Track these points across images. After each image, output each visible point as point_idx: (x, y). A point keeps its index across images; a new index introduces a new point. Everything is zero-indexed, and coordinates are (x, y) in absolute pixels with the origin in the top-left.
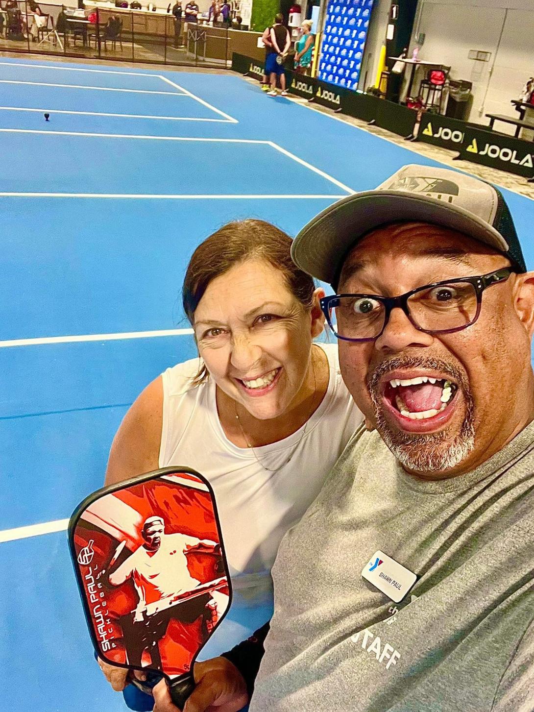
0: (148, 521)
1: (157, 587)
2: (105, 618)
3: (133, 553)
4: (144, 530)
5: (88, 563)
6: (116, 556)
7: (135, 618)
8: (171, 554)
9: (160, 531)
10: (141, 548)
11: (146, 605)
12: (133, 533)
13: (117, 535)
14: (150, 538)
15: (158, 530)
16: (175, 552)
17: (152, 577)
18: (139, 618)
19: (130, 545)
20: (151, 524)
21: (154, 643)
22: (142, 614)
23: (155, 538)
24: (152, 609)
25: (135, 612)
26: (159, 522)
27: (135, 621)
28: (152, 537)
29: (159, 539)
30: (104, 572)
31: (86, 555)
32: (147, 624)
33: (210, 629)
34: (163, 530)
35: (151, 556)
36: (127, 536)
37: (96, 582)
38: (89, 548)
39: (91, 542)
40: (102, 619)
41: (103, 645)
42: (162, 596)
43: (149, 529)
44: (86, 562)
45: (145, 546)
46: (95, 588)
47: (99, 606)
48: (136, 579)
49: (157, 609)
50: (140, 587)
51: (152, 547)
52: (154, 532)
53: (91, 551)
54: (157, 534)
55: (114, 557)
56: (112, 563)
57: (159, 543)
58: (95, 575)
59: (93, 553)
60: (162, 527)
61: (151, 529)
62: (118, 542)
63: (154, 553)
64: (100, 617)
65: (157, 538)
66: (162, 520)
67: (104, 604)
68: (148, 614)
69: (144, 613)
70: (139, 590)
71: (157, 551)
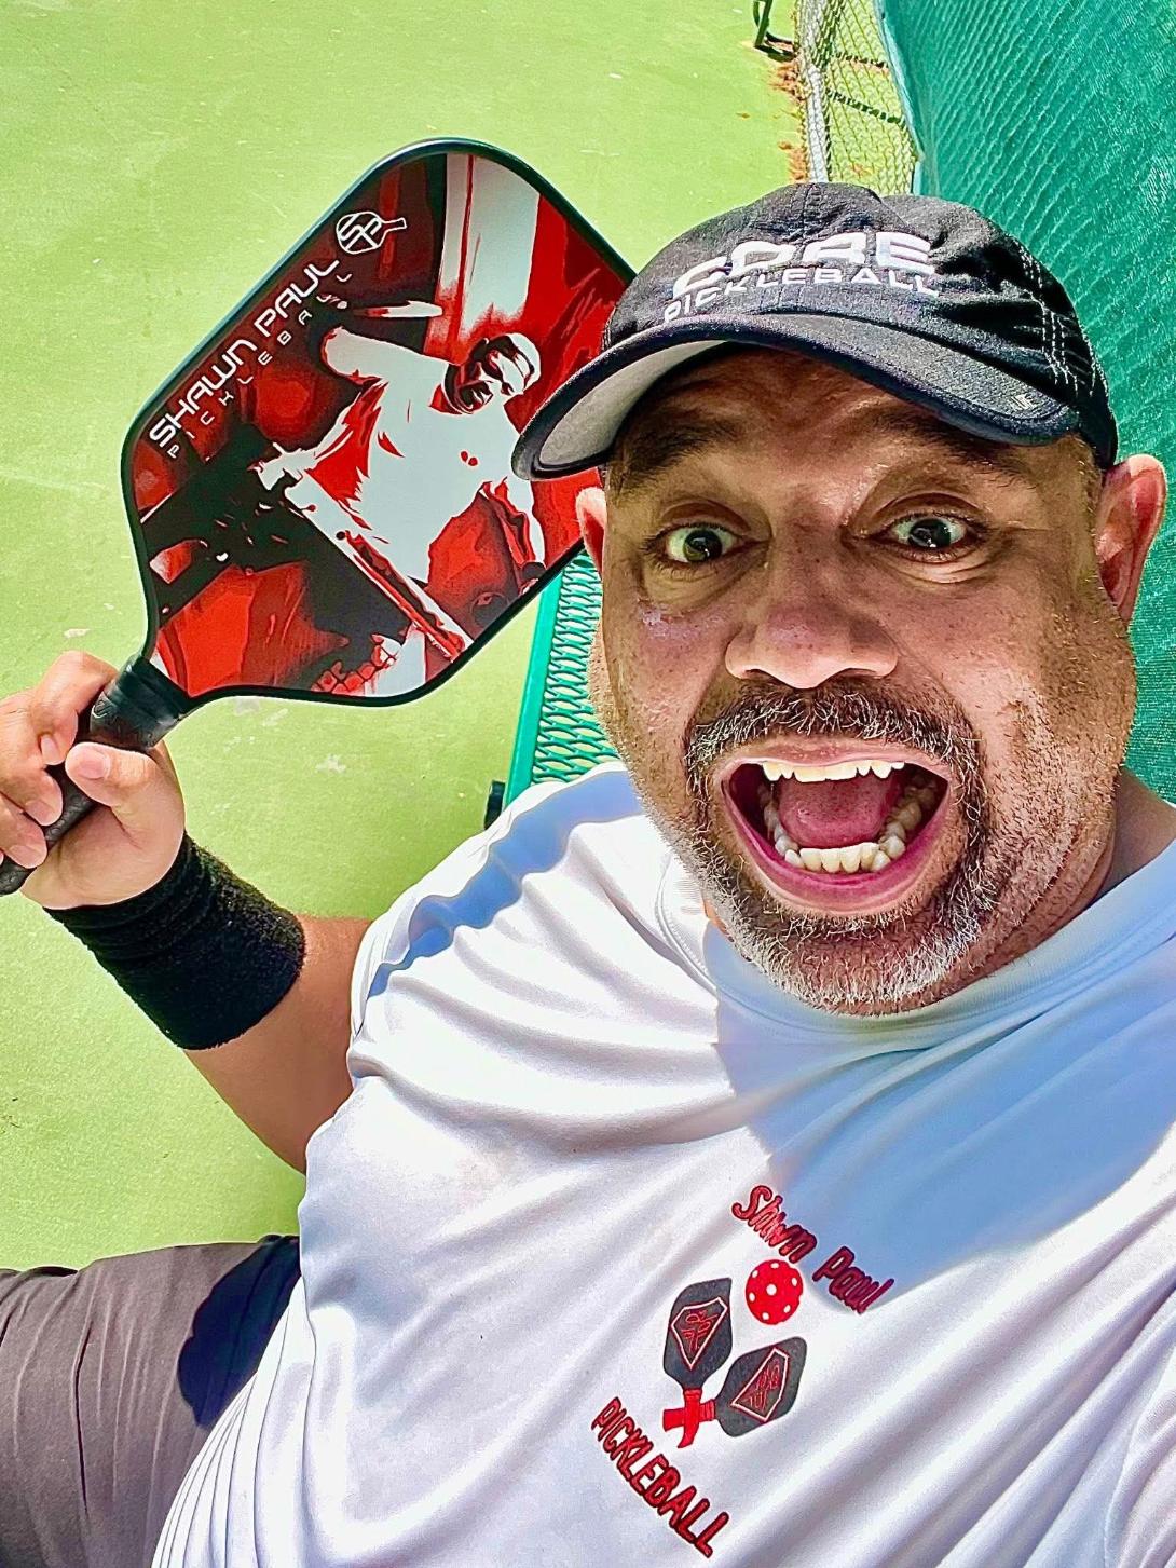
0: (518, 340)
1: (365, 474)
2: (231, 384)
3: (421, 352)
5: (346, 249)
6: (394, 312)
7: (264, 465)
8: (464, 456)
9: (506, 388)
10: (446, 364)
11: (309, 471)
12: (469, 321)
13: (447, 278)
14: (478, 373)
15: (506, 380)
16: (473, 462)
17: (385, 443)
18: (269, 474)
19: (439, 331)
20: (512, 352)
21: (223, 558)
22: (283, 474)
23: (484, 388)
24: (307, 496)
25: (278, 454)
26: (526, 371)
27: (258, 469)
28: (483, 377)
29: (486, 397)
30: (343, 305)
31: (362, 232)
32: (262, 506)
33: (320, 686)
34: (513, 394)
35: (433, 405)
36: (455, 307)
37: (308, 303)
38: (384, 227)
39: (401, 224)
40: (225, 377)
41: (163, 421)
42: (350, 500)
43: (500, 355)
44: (345, 243)
46: (294, 309)
47: (254, 348)
48: (362, 403)
49: (311, 508)
50: (345, 427)
51: (459, 394)
52: (497, 374)
53: (376, 238)
54: (495, 386)
55: (390, 309)
56: (372, 313)
57: (477, 406)
58: (326, 285)
59: (375, 246)
60: (518, 389)
61: (501, 361)
62: (430, 295)
63: (444, 408)
64: (226, 368)
65: (487, 392)
66: (536, 377)
67: (264, 359)
68: (289, 493)
69: (288, 480)
70: (339, 427)
71: (453, 412)
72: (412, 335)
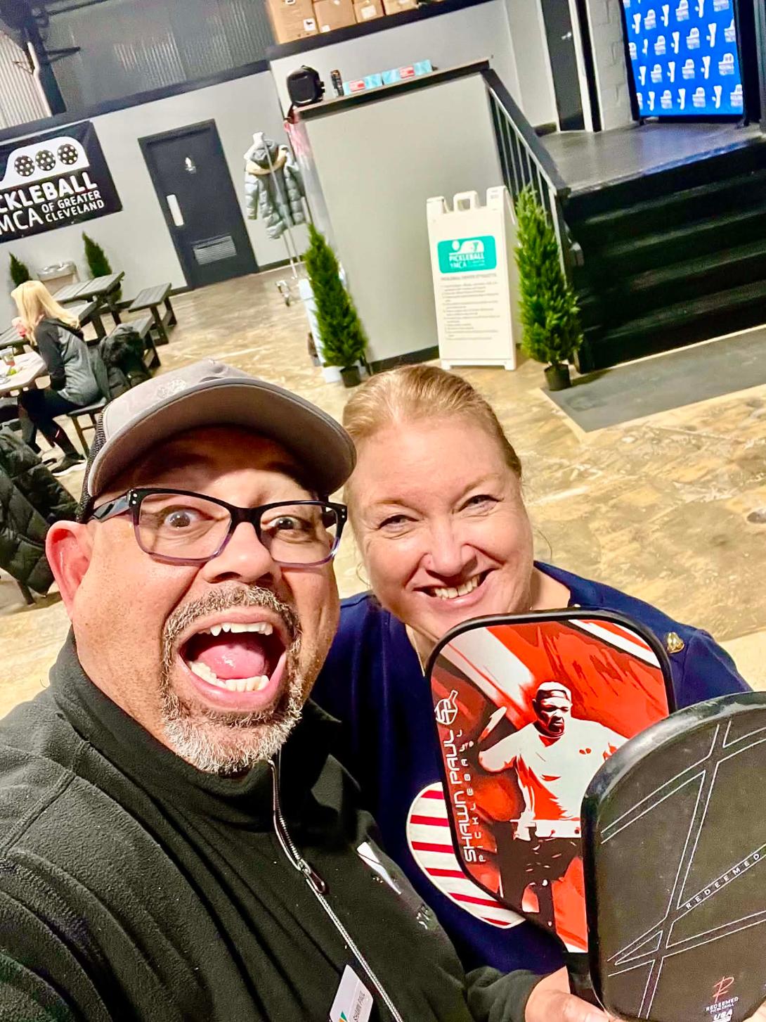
0: (545, 687)
1: (555, 798)
2: (471, 815)
3: (518, 730)
4: (537, 699)
5: (448, 723)
6: (491, 727)
7: (516, 833)
8: (582, 752)
9: (564, 709)
10: (531, 727)
11: (536, 818)
12: (519, 700)
13: (493, 694)
14: (547, 715)
15: (560, 706)
16: (589, 751)
17: (548, 778)
18: (522, 834)
19: (514, 716)
20: (548, 694)
21: (545, 883)
22: (528, 830)
23: (555, 719)
24: (545, 829)
25: (516, 824)
26: (562, 694)
27: (517, 836)
28: (550, 714)
29: (561, 721)
30: (471, 744)
31: (445, 710)
32: (535, 849)
34: (569, 709)
35: (547, 745)
36: (508, 701)
37: (460, 755)
38: (451, 701)
39: (454, 694)
40: (466, 813)
41: (465, 851)
42: (563, 815)
43: (545, 700)
44: (445, 721)
45: (538, 726)
46: (457, 763)
47: (462, 792)
48: (522, 772)
49: (553, 832)
50: (526, 788)
51: (550, 731)
52: (553, 708)
53: (453, 708)
54: (558, 713)
55: (488, 727)
56: (484, 735)
57: (562, 728)
58: (458, 743)
59: (456, 711)
60: (569, 705)
61: (548, 702)
62: (494, 707)
63: (552, 742)
64: (462, 810)
65: (559, 719)
66: (569, 693)
67: (470, 792)
68: (538, 834)
69: (532, 830)
70: (525, 790)
71: (557, 740)
72: (507, 727)
